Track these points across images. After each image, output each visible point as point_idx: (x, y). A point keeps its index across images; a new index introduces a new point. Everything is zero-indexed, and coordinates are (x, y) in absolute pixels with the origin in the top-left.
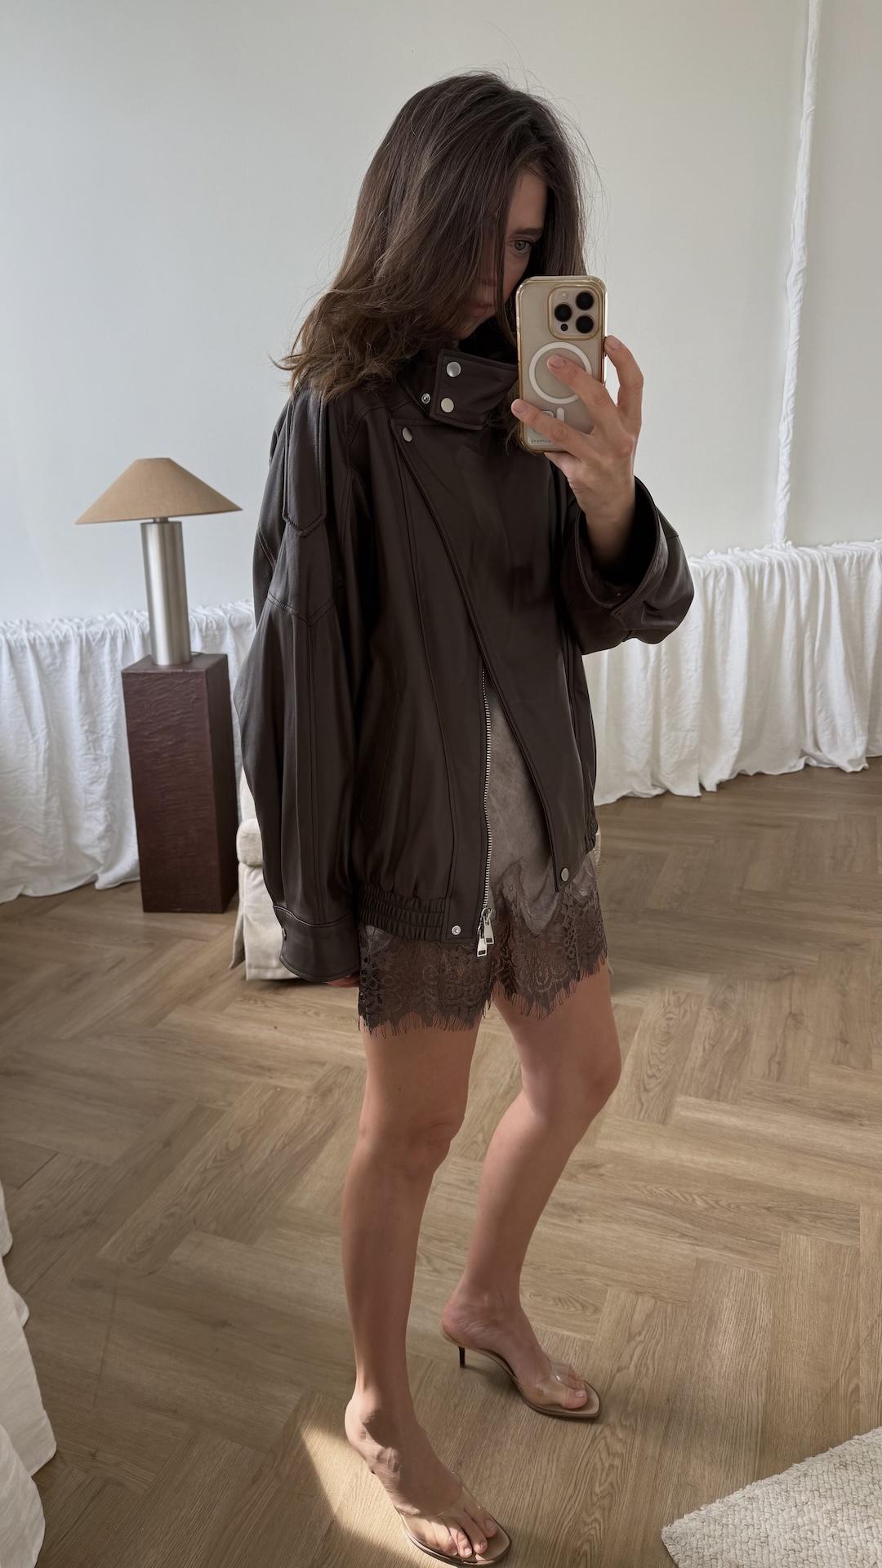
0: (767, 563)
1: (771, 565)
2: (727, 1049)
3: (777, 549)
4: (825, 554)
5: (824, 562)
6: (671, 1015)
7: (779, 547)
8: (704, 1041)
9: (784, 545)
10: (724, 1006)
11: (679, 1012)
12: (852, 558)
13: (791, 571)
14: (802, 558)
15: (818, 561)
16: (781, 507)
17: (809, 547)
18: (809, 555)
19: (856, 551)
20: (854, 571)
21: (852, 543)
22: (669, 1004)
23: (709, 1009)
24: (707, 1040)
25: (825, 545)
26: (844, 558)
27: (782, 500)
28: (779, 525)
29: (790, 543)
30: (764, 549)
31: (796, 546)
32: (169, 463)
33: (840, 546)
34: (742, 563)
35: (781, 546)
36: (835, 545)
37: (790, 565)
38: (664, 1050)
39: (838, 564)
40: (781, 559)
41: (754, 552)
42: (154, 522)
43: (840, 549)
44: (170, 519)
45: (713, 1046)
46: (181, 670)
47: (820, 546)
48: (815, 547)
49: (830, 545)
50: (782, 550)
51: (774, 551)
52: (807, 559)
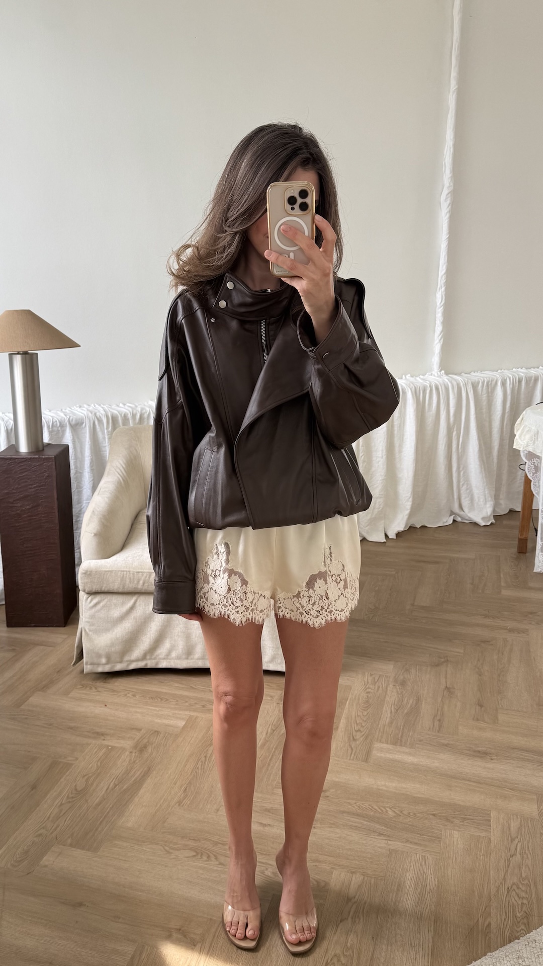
0: (428, 385)
1: (431, 387)
2: (406, 711)
3: (434, 376)
4: (466, 379)
5: (466, 385)
6: (369, 690)
7: (436, 375)
8: (391, 707)
9: (439, 373)
10: (403, 683)
11: (375, 688)
12: (483, 383)
13: (444, 391)
14: (451, 383)
15: (462, 384)
16: (437, 347)
17: (456, 374)
18: (456, 380)
19: (486, 378)
20: (485, 391)
21: (483, 372)
22: (368, 682)
23: (394, 686)
24: (393, 706)
25: (466, 374)
26: (478, 383)
27: (438, 343)
28: (436, 360)
29: (443, 372)
30: (426, 375)
31: (447, 374)
32: (29, 312)
33: (476, 374)
34: (412, 385)
35: (438, 374)
36: (472, 374)
37: (443, 386)
38: (365, 713)
39: (475, 386)
40: (437, 383)
41: (420, 378)
42: (18, 353)
43: (477, 376)
44: (29, 352)
45: (397, 710)
46: (37, 456)
47: (463, 374)
48: (459, 374)
49: (469, 373)
50: (438, 377)
51: (432, 377)
52: (455, 383)
